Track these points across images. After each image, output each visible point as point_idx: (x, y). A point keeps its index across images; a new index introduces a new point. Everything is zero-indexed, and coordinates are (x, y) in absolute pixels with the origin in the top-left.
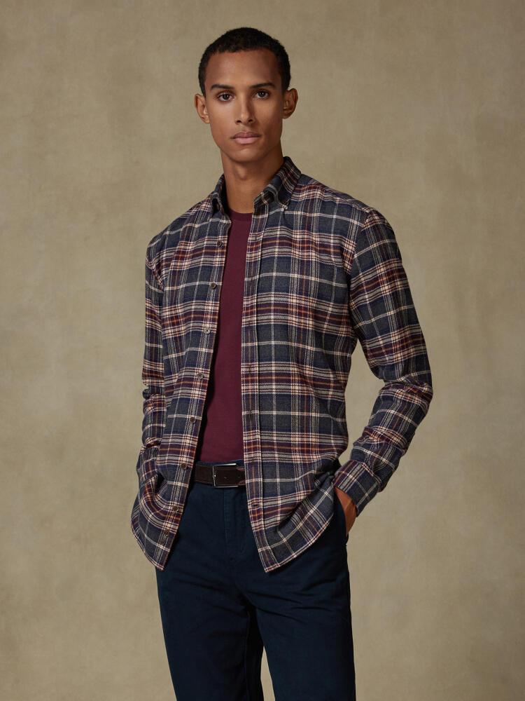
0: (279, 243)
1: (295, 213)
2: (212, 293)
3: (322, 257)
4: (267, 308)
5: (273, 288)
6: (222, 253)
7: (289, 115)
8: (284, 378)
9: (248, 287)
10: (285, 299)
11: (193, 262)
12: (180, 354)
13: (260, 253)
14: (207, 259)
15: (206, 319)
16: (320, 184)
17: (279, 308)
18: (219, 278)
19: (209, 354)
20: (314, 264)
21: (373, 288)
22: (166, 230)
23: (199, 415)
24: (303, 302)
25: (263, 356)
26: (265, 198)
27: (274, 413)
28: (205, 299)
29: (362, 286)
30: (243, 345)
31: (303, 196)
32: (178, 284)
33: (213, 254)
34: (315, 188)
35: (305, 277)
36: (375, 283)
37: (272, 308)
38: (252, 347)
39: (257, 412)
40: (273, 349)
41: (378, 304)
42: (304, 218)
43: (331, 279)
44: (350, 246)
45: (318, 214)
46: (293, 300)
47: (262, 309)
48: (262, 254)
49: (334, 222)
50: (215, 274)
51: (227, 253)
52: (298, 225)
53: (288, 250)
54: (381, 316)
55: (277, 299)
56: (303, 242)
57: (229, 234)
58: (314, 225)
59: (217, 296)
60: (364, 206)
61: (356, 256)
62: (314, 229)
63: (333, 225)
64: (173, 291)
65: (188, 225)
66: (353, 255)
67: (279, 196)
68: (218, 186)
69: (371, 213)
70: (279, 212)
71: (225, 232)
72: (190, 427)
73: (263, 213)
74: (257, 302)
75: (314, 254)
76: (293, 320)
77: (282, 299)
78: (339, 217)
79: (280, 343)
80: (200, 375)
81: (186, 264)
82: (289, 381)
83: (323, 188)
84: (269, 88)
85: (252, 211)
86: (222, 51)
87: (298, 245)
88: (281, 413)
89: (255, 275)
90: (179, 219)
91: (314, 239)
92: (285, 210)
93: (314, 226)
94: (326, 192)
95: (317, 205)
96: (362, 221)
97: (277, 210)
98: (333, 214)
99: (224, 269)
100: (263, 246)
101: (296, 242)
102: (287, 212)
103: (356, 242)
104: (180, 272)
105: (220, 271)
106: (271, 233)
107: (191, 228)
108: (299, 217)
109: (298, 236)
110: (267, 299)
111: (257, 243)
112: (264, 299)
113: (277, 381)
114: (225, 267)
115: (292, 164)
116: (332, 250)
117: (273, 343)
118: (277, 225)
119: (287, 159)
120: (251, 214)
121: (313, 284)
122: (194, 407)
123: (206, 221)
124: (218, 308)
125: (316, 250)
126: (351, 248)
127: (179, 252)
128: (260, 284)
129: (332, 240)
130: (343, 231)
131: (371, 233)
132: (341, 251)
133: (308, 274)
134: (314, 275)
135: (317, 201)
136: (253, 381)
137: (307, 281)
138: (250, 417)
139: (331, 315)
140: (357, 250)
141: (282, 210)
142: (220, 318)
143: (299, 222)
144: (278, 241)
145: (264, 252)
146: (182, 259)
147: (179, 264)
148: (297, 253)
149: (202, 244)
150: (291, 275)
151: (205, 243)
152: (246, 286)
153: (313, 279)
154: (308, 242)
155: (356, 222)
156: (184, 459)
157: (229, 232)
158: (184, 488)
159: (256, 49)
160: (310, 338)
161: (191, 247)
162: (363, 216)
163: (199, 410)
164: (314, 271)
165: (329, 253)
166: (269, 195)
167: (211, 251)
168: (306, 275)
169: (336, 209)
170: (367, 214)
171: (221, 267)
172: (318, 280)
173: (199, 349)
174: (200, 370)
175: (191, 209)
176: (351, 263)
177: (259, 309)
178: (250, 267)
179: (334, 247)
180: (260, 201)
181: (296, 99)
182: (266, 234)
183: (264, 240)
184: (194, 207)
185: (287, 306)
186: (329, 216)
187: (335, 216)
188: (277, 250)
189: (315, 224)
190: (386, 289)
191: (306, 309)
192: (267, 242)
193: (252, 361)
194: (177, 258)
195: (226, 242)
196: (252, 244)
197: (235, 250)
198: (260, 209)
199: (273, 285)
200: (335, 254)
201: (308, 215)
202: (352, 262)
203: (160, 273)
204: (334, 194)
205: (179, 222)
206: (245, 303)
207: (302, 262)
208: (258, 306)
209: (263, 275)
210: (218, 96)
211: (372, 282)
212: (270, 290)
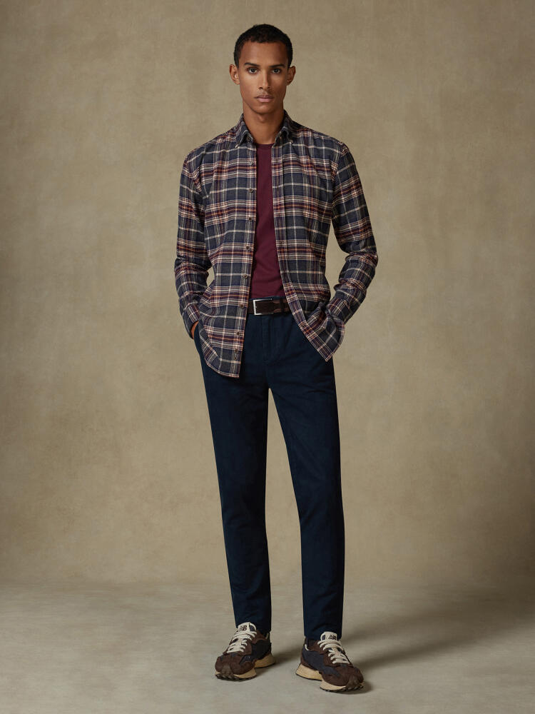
0: (293, 164)
1: (299, 145)
2: (250, 195)
3: (320, 174)
4: (291, 205)
5: (293, 193)
6: (253, 170)
7: (290, 82)
8: (302, 250)
9: (276, 192)
10: (301, 200)
11: (230, 175)
12: (223, 235)
14: (242, 173)
15: (248, 212)
17: (298, 205)
18: (254, 185)
19: (252, 234)
20: (316, 179)
21: (347, 193)
23: (249, 273)
24: (312, 202)
25: (289, 235)
26: (281, 135)
27: (297, 272)
28: (245, 199)
29: (341, 191)
30: (276, 229)
31: (301, 135)
32: (221, 189)
33: (246, 170)
34: (305, 131)
35: (312, 186)
36: (349, 190)
37: (294, 205)
38: (282, 230)
39: (288, 271)
40: (295, 232)
41: (350, 203)
42: (305, 148)
43: (325, 187)
44: (334, 167)
45: (313, 147)
46: (307, 200)
47: (288, 206)
48: (283, 171)
50: (250, 183)
51: (258, 169)
53: (299, 169)
54: (351, 211)
55: (296, 200)
56: (307, 164)
58: (312, 153)
59: (254, 197)
61: (338, 173)
62: (313, 156)
63: (324, 153)
64: (217, 193)
65: (222, 151)
66: (336, 172)
70: (289, 145)
71: (253, 155)
72: (244, 281)
73: (279, 145)
74: (284, 202)
75: (315, 172)
76: (307, 213)
77: (299, 200)
78: (327, 148)
79: (300, 227)
80: (248, 248)
82: (305, 252)
83: (311, 131)
84: (282, 68)
86: (253, 41)
87: (304, 165)
88: (301, 272)
89: (280, 184)
91: (313, 162)
94: (313, 133)
95: (311, 141)
96: (341, 151)
97: (288, 143)
98: (322, 147)
99: (257, 180)
100: (283, 166)
101: (303, 163)
102: (294, 145)
103: (338, 164)
104: (221, 181)
105: (254, 181)
106: (287, 158)
108: (302, 148)
109: (304, 160)
110: (290, 200)
111: (279, 164)
112: (288, 200)
113: (298, 251)
114: (257, 178)
116: (325, 169)
117: (295, 227)
118: (289, 153)
121: (317, 191)
122: (245, 268)
123: (235, 148)
124: (256, 205)
125: (316, 169)
128: (285, 190)
129: (325, 163)
130: (330, 157)
131: (346, 158)
132: (330, 171)
133: (314, 184)
134: (317, 185)
135: (310, 139)
136: (284, 252)
137: (314, 189)
138: (285, 274)
139: (327, 211)
140: (339, 169)
141: (291, 143)
142: (258, 211)
143: (303, 151)
144: (291, 163)
145: (285, 170)
146: (222, 172)
147: (219, 176)
148: (305, 170)
149: (235, 163)
150: (304, 185)
151: (238, 162)
152: (274, 191)
153: (317, 187)
154: (310, 164)
155: (337, 152)
156: (242, 302)
157: (257, 156)
158: (243, 320)
159: (275, 42)
160: (315, 225)
161: (226, 165)
163: (249, 270)
164: (316, 183)
165: (324, 171)
166: (283, 133)
167: (244, 168)
169: (323, 144)
170: (342, 147)
171: (254, 178)
172: (319, 188)
173: (246, 231)
174: (248, 244)
176: (335, 176)
177: (286, 206)
178: (276, 179)
179: (326, 167)
181: (294, 73)
182: (284, 158)
183: (283, 162)
185: (303, 204)
186: (320, 148)
187: (324, 148)
188: (292, 169)
190: (355, 194)
191: (314, 206)
192: (285, 164)
193: (283, 239)
194: (218, 172)
195: (255, 162)
196: (275, 165)
197: (263, 167)
198: (277, 142)
199: (293, 191)
200: (327, 171)
201: (307, 146)
203: (200, 181)
206: (274, 202)
207: (309, 177)
208: (285, 204)
209: (285, 184)
210: (248, 70)
211: (346, 189)
212: (291, 194)
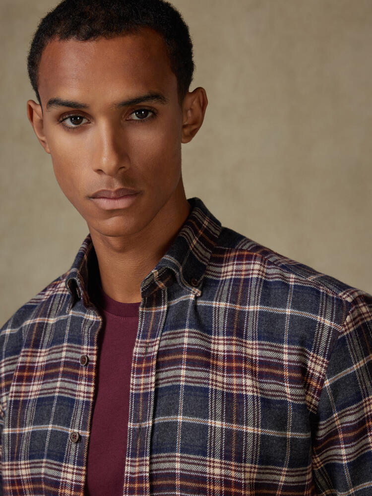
0: (188, 360)
1: (215, 304)
2: (73, 449)
3: (266, 386)
4: (169, 482)
5: (178, 446)
6: (89, 378)
9: (135, 441)
10: (200, 468)
11: (45, 386)
13: (153, 379)
14: (66, 385)
16: (258, 247)
17: (189, 484)
18: (85, 423)
20: (250, 403)
21: (356, 437)
22: (5, 327)
24: (233, 474)
26: (161, 278)
28: (61, 460)
29: (336, 433)
31: (229, 271)
32: (23, 424)
33: (76, 377)
34: (249, 258)
35: (234, 427)
36: (361, 429)
37: (178, 482)
42: (231, 313)
43: (282, 427)
44: (317, 366)
45: (258, 308)
47: (159, 483)
48: (157, 380)
49: (287, 322)
50: (78, 415)
51: (97, 377)
52: (221, 325)
53: (202, 375)
55: (185, 466)
56: (229, 359)
57: (100, 342)
58: (251, 327)
59: (80, 456)
60: (343, 287)
61: (327, 383)
62: (250, 334)
63: (287, 327)
64: (14, 435)
65: (38, 320)
66: (323, 381)
67: (185, 273)
68: (80, 255)
69: (355, 302)
70: (187, 302)
71: (92, 338)
73: (159, 304)
74: (151, 470)
75: (249, 382)
77: (194, 468)
78: (297, 313)
81: (35, 389)
83: (264, 253)
84: (155, 103)
85: (138, 299)
87: (220, 363)
89: (145, 419)
90: (25, 307)
91: (249, 351)
92: (196, 298)
93: (250, 329)
94: (270, 263)
95: (254, 291)
96: (339, 320)
97: (182, 298)
98: (285, 307)
99: (93, 406)
100: (158, 366)
101: (216, 358)
102: (201, 303)
103: (328, 359)
104: (25, 402)
105: (87, 409)
106: (173, 342)
107: (42, 327)
108: (222, 313)
109: (220, 346)
110: (167, 465)
111: (149, 359)
112: (163, 466)
114: (94, 403)
115: (206, 212)
116: (286, 374)
118: (184, 326)
119: (196, 203)
120: (138, 305)
121: (250, 440)
123: (66, 314)
124: (83, 478)
125: (253, 373)
126: (318, 368)
127: (22, 369)
128: (155, 437)
129: (287, 355)
130: (305, 338)
131: (356, 341)
132: (302, 375)
133: (240, 422)
134: (251, 422)
135: (254, 283)
137: (240, 434)
139: (286, 488)
140: (331, 371)
141: (192, 297)
143: (221, 321)
144: (185, 356)
145: (162, 375)
146: (29, 379)
147: (23, 389)
148: (220, 379)
149: (58, 355)
150: (210, 422)
151: (64, 354)
152: (130, 437)
153: (250, 429)
154: (239, 359)
155: (328, 323)
161: (42, 358)
162: (341, 309)
164: (251, 416)
165: (281, 378)
166: (167, 275)
167: (71, 371)
168: (238, 422)
169: (290, 298)
170: (349, 305)
171: (87, 403)
172: (259, 431)
175: (45, 290)
176: (319, 394)
177: (155, 483)
178: (137, 402)
179: (290, 369)
180: (153, 285)
182: (163, 343)
183: (160, 354)
184: (49, 286)
185: (203, 480)
186: (279, 310)
187: (288, 311)
188: (183, 372)
189: (250, 323)
191: (238, 486)
192: (166, 358)
194: (20, 379)
195: (94, 358)
196: (140, 361)
198: (152, 296)
199: (179, 440)
200: (292, 380)
201: (238, 307)
202: (320, 392)
204: (283, 267)
205: (26, 311)
206: (128, 469)
207: (228, 397)
208: (152, 477)
209: (160, 420)
210: (60, 119)
211: (354, 428)
212: (173, 450)
